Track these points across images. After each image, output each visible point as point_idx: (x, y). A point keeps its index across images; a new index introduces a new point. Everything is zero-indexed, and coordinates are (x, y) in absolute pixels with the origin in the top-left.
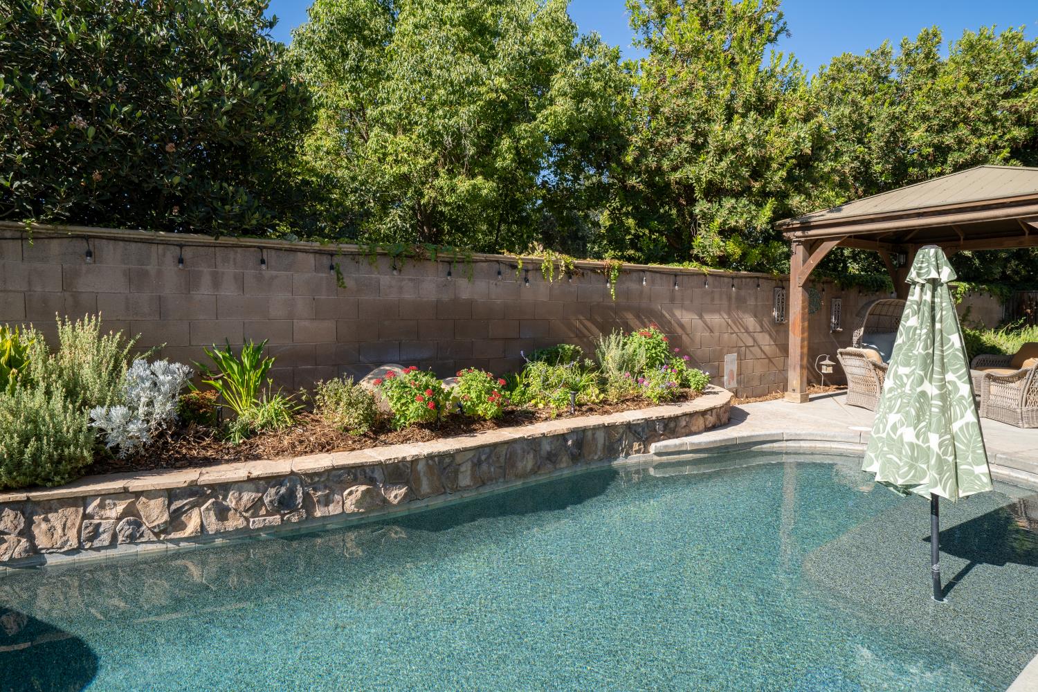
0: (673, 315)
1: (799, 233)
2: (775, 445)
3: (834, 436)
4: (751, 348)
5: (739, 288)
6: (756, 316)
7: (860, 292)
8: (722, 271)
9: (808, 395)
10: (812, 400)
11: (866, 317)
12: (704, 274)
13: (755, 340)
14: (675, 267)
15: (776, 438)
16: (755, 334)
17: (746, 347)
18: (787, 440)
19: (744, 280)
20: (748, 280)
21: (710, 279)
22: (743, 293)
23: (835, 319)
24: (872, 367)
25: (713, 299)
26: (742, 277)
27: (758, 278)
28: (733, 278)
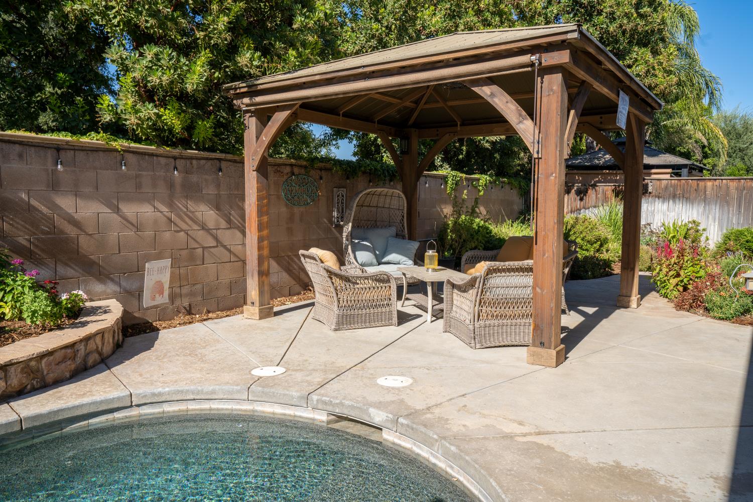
0: (55, 207)
1: (246, 100)
2: (117, 415)
3: (213, 392)
4: (212, 250)
5: (187, 172)
6: (218, 208)
7: (370, 181)
8: (153, 147)
9: (272, 308)
10: (277, 314)
11: (354, 210)
12: (116, 150)
13: (216, 238)
14: (61, 138)
15: (116, 406)
16: (219, 231)
17: (204, 248)
18: (138, 406)
19: (194, 162)
20: (203, 162)
21: (130, 158)
22: (194, 178)
23: (338, 211)
24: (326, 274)
25: (139, 186)
26: (191, 158)
27: (220, 160)
28: (175, 158)
